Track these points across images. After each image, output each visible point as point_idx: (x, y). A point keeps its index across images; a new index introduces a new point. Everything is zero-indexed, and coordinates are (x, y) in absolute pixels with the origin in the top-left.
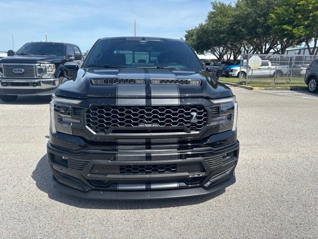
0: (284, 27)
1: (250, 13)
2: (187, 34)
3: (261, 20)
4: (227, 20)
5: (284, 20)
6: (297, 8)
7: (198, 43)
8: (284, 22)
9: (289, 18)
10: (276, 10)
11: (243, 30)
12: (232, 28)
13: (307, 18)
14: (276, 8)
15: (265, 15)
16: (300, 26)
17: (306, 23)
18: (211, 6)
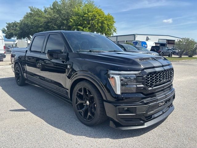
0: (79, 27)
1: (57, 18)
2: (7, 25)
3: (65, 22)
4: (43, 20)
5: (78, 23)
6: (84, 18)
7: (22, 32)
8: (78, 24)
9: (81, 23)
10: (73, 18)
11: (55, 27)
12: (47, 25)
13: (89, 24)
14: (73, 16)
15: (67, 20)
16: (86, 27)
17: (89, 26)
18: (29, 9)
